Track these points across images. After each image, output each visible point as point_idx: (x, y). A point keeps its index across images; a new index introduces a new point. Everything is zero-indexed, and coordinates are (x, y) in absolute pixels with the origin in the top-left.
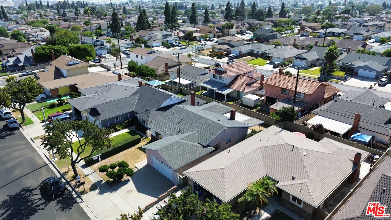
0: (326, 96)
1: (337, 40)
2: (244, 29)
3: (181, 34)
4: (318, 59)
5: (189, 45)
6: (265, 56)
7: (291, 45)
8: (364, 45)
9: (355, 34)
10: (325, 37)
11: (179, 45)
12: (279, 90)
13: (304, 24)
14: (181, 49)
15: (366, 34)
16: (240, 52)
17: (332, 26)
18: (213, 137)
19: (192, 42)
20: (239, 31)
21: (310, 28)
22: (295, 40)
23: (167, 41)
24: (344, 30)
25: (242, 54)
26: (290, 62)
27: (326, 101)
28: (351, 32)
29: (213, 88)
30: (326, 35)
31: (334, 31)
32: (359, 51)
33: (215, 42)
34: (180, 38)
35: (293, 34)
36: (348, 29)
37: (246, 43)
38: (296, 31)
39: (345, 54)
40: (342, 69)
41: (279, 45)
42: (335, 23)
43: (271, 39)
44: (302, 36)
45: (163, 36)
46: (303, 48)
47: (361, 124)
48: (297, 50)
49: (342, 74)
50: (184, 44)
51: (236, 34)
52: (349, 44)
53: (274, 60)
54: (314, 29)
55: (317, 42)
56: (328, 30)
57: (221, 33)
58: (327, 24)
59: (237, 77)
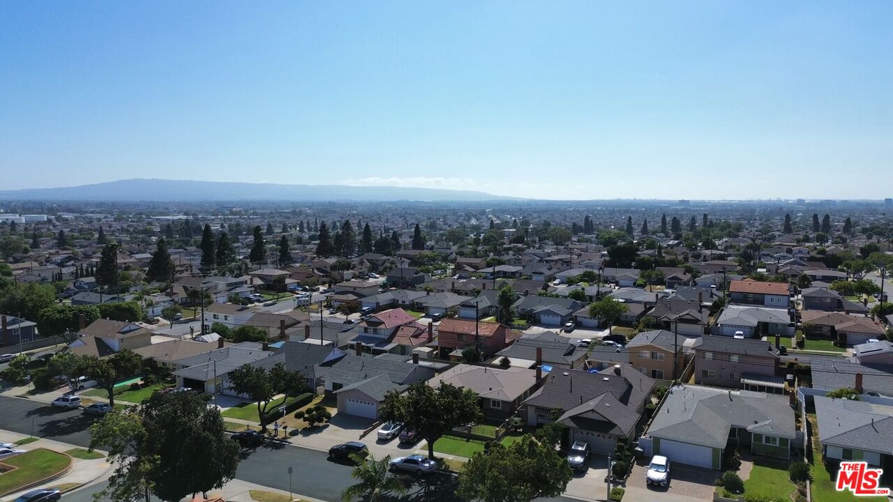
0: (507, 341)
1: (510, 282)
2: (365, 270)
3: (258, 282)
4: (491, 307)
5: (278, 299)
6: (417, 307)
7: (448, 291)
8: (546, 287)
9: (533, 273)
10: (494, 279)
11: (261, 299)
12: (456, 336)
13: (460, 260)
14: (265, 305)
15: (548, 273)
16: (378, 304)
17: (501, 263)
18: (407, 375)
19: (280, 294)
20: (357, 273)
21: (470, 265)
22: (453, 283)
23: (238, 293)
24: (518, 268)
25: (380, 306)
26: (455, 313)
27: (508, 345)
28: (528, 272)
29: (368, 345)
30: (495, 275)
31: (505, 270)
32: (540, 295)
33: (321, 293)
34: (256, 288)
35: (444, 275)
36: (524, 267)
37: (380, 290)
38: (449, 272)
39: (523, 298)
40: (522, 317)
41: (431, 291)
42: (505, 258)
43: (417, 284)
44: (460, 278)
45: (229, 285)
46: (466, 294)
47: (544, 358)
48: (459, 296)
49: (523, 322)
50: (271, 297)
51: (353, 278)
52: (526, 286)
53: (431, 311)
54: (476, 267)
55: (484, 285)
56: (498, 268)
57: (327, 277)
58: (493, 259)
59: (398, 328)
